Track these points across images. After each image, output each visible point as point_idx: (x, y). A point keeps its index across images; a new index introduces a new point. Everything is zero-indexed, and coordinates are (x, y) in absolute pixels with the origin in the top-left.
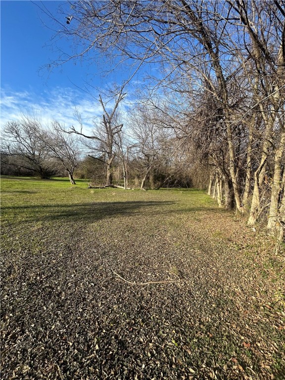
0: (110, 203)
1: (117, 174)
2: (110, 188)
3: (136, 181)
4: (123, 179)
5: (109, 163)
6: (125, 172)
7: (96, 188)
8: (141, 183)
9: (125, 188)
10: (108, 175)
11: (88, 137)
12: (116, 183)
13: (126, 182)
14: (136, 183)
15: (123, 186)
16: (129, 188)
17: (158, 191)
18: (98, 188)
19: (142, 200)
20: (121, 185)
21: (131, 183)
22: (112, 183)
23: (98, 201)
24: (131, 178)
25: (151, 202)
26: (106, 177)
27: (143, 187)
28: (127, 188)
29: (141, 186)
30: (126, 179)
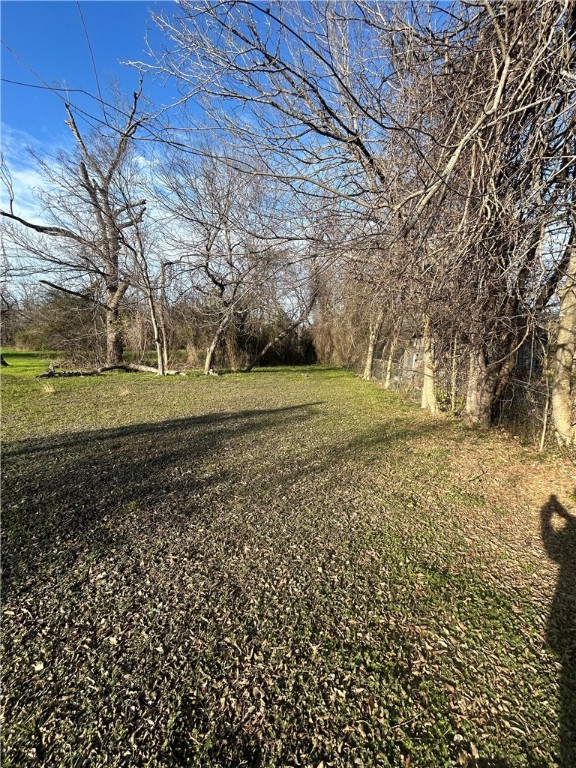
3: (192, 353)
5: (112, 305)
11: (40, 229)
13: (162, 356)
14: (191, 358)
15: (156, 366)
16: (173, 372)
20: (148, 364)
24: (176, 346)
27: (210, 367)
28: (166, 372)
29: (203, 365)
30: (162, 347)
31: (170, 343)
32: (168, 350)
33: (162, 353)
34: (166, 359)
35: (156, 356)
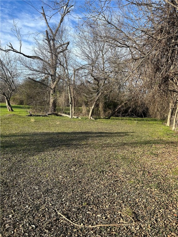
0: (53, 133)
1: (61, 100)
2: (53, 116)
3: (84, 109)
4: (68, 106)
5: (53, 88)
6: (71, 98)
7: (37, 116)
8: (89, 111)
9: (70, 117)
10: (52, 101)
11: (28, 57)
12: (60, 110)
13: (72, 110)
14: (84, 112)
15: (69, 114)
16: (76, 117)
17: (109, 121)
18: (40, 116)
19: (90, 131)
20: (66, 113)
21: (78, 112)
22: (56, 110)
23: (40, 131)
24: (77, 105)
25: (101, 133)
26: (48, 104)
27: (91, 116)
28: (73, 117)
29: (89, 115)
30: (72, 106)
31: (75, 104)
32: (74, 107)
33: (72, 109)
34: (73, 111)
35: (69, 110)
